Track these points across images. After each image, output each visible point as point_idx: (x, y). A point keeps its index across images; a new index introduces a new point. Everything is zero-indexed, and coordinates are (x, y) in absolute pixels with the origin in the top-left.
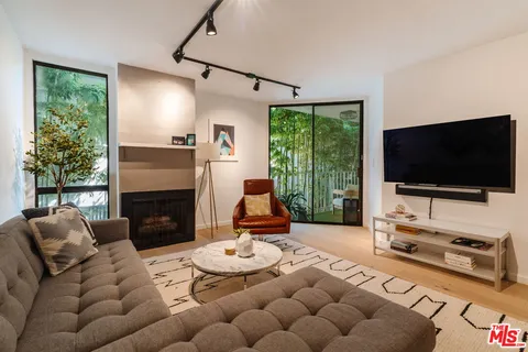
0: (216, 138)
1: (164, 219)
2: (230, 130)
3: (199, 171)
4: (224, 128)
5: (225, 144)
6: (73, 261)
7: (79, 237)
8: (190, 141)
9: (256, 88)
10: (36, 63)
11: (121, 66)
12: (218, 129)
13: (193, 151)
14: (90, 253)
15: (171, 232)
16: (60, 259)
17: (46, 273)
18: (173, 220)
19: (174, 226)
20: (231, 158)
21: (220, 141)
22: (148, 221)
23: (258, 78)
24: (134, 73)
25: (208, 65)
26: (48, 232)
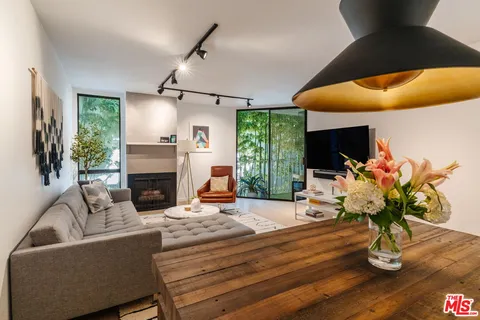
0: (195, 136)
1: (155, 192)
2: (205, 130)
3: (181, 160)
4: (201, 128)
5: (202, 140)
6: (102, 208)
7: (104, 196)
8: (173, 140)
9: (218, 102)
10: (79, 95)
11: (128, 93)
12: (196, 129)
13: (175, 146)
14: (109, 205)
15: (160, 201)
16: (96, 205)
17: (90, 212)
18: (162, 193)
19: (162, 197)
20: (206, 150)
21: (198, 138)
22: (146, 193)
23: (218, 96)
24: (136, 97)
25: (182, 91)
26: (90, 192)
